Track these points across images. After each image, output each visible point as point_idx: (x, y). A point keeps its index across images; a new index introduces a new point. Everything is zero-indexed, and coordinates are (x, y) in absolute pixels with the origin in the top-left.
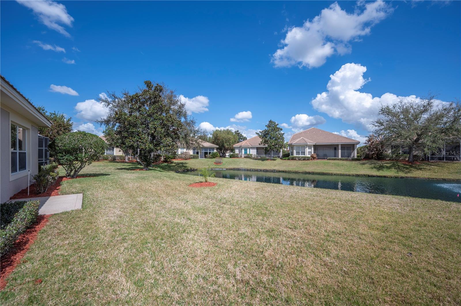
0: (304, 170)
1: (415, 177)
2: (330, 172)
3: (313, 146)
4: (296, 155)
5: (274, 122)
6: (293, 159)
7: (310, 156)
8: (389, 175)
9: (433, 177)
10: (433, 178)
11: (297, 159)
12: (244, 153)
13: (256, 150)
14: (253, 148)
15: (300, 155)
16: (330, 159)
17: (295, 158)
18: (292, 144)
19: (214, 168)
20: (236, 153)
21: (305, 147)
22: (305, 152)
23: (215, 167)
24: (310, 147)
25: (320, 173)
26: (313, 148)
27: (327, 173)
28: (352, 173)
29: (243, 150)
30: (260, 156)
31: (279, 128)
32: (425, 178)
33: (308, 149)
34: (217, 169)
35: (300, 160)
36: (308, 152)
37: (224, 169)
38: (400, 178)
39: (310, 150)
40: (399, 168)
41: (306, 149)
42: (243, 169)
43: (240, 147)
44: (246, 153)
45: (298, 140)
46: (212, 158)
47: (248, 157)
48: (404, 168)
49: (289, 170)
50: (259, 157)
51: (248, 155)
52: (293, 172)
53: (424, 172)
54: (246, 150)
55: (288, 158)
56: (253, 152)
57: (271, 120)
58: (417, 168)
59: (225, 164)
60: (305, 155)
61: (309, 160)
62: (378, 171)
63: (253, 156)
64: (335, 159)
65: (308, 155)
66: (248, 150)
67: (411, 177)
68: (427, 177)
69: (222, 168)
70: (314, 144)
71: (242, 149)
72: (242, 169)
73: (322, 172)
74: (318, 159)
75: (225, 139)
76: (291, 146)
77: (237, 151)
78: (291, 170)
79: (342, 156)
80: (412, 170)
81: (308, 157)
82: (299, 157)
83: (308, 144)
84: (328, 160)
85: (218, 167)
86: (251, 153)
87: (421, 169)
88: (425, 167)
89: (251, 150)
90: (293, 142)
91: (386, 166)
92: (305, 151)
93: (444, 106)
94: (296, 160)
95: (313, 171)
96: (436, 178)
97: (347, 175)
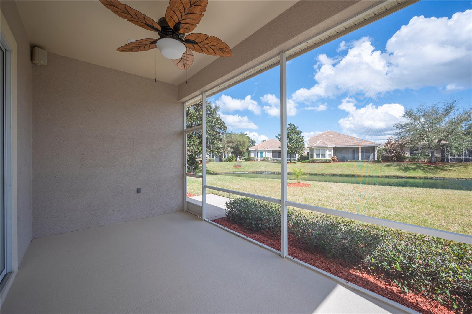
0: (330, 173)
1: (445, 178)
2: (359, 174)
3: (333, 149)
4: (316, 157)
5: (294, 125)
6: (314, 161)
7: (330, 158)
8: (418, 176)
9: (462, 177)
10: (462, 179)
11: (318, 162)
12: (259, 157)
13: (272, 153)
14: (268, 151)
15: (320, 158)
16: (350, 162)
17: (316, 161)
18: (312, 147)
19: (236, 172)
20: (251, 156)
21: (325, 149)
22: (325, 155)
23: (236, 170)
24: (330, 149)
25: (348, 175)
26: (333, 151)
27: (356, 175)
28: (381, 174)
29: (259, 154)
30: (276, 159)
31: (298, 131)
32: (454, 178)
33: (329, 152)
34: (239, 173)
35: (321, 162)
36: (329, 155)
37: (246, 173)
38: (430, 178)
39: (330, 153)
40: (424, 169)
41: (326, 152)
42: (267, 172)
43: (255, 150)
44: (262, 156)
45: (318, 142)
46: (229, 162)
47: (265, 160)
48: (430, 169)
49: (315, 172)
50: (276, 161)
51: (264, 157)
52: (320, 175)
53: (451, 173)
54: (261, 153)
55: (308, 161)
56: (269, 155)
57: (291, 123)
58: (442, 169)
59: (245, 168)
60: (325, 157)
61: (331, 163)
62: (405, 172)
63: (269, 159)
64: (356, 162)
65: (328, 157)
66: (264, 153)
67: (441, 178)
68: (456, 177)
69: (244, 172)
70: (335, 147)
71: (257, 152)
72: (265, 172)
73: (350, 174)
74: (339, 161)
75: (240, 142)
76: (311, 149)
77: (252, 155)
78: (318, 172)
79: (362, 159)
80: (438, 171)
81: (329, 160)
82: (320, 160)
83: (329, 147)
84: (349, 162)
85: (239, 170)
86: (266, 156)
87: (446, 170)
88: (449, 168)
89: (266, 153)
90: (312, 145)
91: (410, 167)
92: (325, 153)
93: (465, 109)
94: (316, 162)
95: (341, 173)
96: (465, 178)
97: (376, 177)
